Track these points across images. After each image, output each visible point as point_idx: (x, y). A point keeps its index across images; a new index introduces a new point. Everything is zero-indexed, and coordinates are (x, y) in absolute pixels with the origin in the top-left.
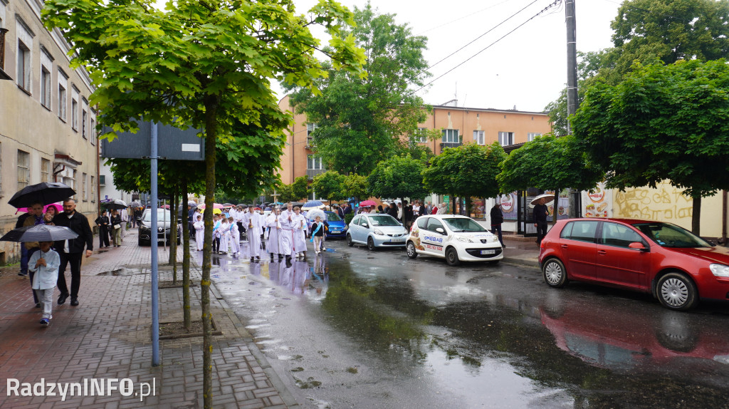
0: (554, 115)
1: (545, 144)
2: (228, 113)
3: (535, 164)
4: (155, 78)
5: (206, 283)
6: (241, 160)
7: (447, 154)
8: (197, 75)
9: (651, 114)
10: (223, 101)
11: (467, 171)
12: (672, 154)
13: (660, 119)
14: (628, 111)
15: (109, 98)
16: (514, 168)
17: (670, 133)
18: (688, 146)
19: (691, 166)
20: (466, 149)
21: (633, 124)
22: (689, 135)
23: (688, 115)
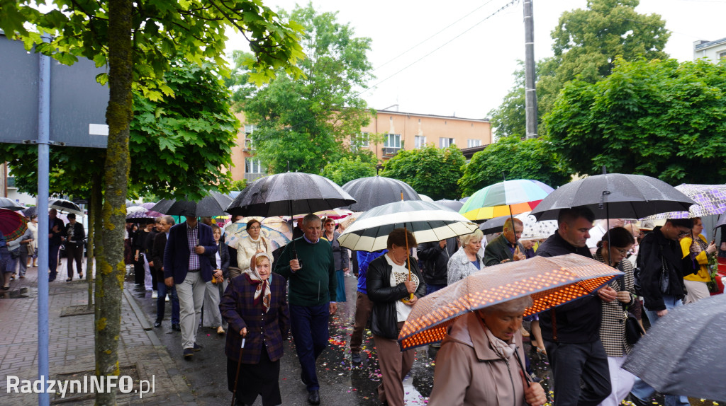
3: (502, 167)
7: (402, 156)
9: (638, 113)
11: (425, 175)
12: (662, 156)
13: (649, 119)
14: (614, 109)
16: (478, 172)
17: (661, 133)
18: (680, 147)
19: (683, 169)
20: (423, 151)
21: (621, 124)
22: (681, 135)
23: (680, 114)
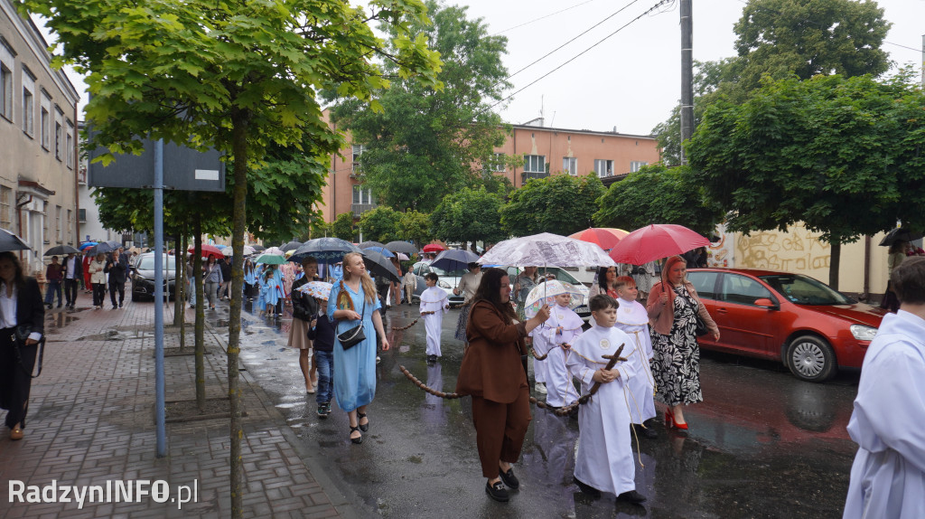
0: (663, 139)
1: (654, 177)
2: (261, 131)
3: (641, 201)
4: (172, 85)
5: (234, 351)
6: (272, 192)
7: (531, 186)
8: (224, 81)
9: (783, 141)
10: (256, 116)
11: (556, 208)
12: (807, 191)
13: (794, 147)
14: (756, 136)
15: (110, 110)
16: (616, 205)
17: (806, 164)
18: (827, 180)
19: (830, 206)
20: (554, 180)
21: (762, 153)
22: (829, 167)
23: (827, 143)
